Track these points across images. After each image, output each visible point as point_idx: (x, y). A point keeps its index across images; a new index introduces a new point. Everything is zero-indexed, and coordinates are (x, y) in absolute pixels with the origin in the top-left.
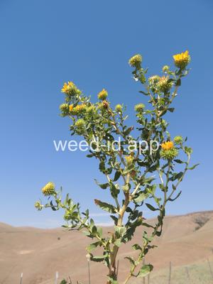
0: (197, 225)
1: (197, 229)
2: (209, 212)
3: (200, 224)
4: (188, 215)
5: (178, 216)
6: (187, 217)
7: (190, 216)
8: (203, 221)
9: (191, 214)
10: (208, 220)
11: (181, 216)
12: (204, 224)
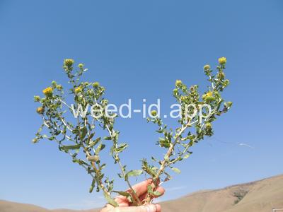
0: (236, 199)
1: (237, 202)
2: (247, 184)
3: (239, 197)
4: (226, 188)
5: (215, 191)
6: (225, 191)
7: (229, 190)
8: (241, 194)
9: (229, 187)
10: (247, 192)
11: (218, 190)
12: (242, 197)
